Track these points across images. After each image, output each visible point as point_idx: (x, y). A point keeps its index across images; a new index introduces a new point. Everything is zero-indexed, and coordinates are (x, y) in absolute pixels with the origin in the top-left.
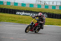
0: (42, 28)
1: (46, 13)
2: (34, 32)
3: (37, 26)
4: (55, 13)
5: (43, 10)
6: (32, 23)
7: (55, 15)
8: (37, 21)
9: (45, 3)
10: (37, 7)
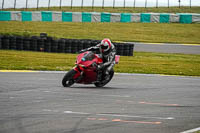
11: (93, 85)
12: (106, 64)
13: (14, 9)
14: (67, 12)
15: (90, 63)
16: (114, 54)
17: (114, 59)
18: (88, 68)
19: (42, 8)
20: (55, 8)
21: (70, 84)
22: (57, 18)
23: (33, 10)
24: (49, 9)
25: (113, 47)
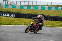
0: (41, 29)
1: (14, 13)
2: (33, 32)
3: (36, 27)
4: (23, 12)
5: (11, 10)
6: (32, 24)
7: (23, 15)
8: (36, 23)
9: (12, 3)
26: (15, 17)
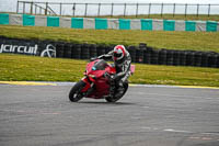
1: (52, 42)
5: (41, 32)
7: (82, 47)
9: (46, 10)
10: (21, 22)
11: (105, 100)
12: (120, 74)
13: (111, 16)
14: (169, 20)
15: (101, 73)
16: (129, 62)
17: (129, 69)
18: (99, 78)
19: (142, 16)
20: (155, 16)
21: (78, 98)
22: (158, 26)
23: (132, 17)
24: (149, 16)
25: (128, 54)
26: (58, 56)
